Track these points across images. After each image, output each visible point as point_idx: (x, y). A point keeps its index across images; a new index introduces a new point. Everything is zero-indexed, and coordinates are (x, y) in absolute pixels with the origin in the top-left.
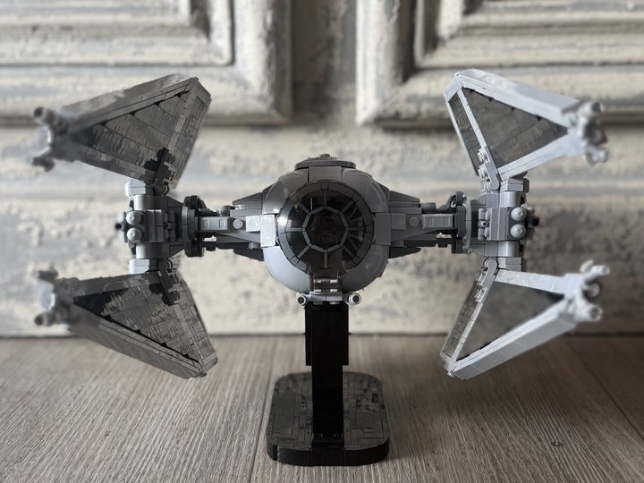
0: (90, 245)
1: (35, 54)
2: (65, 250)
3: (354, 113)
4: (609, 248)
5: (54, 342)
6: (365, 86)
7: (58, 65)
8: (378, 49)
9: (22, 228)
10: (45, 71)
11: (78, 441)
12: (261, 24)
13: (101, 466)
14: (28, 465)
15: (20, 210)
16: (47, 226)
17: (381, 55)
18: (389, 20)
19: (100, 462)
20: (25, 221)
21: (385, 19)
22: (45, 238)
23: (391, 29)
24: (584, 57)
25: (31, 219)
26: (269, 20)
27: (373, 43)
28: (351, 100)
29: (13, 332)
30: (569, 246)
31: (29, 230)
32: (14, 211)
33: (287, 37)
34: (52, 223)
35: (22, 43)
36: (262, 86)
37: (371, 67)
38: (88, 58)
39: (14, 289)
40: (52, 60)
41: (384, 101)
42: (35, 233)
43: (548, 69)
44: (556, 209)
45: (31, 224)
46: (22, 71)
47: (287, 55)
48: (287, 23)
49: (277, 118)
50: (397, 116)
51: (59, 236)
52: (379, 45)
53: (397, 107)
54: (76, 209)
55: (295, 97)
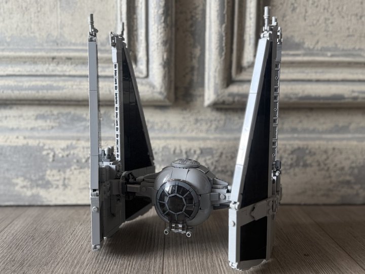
0: (78, 161)
1: (53, 71)
2: (65, 164)
3: (203, 101)
4: (319, 165)
5: (59, 208)
6: (209, 89)
7: (64, 76)
8: (215, 71)
9: (45, 153)
10: (57, 78)
11: (75, 255)
12: (161, 59)
13: (88, 267)
14: (51, 266)
15: (44, 145)
16: (57, 152)
17: (217, 75)
18: (221, 58)
19: (87, 265)
20: (47, 150)
21: (219, 58)
22: (56, 158)
23: (222, 62)
24: (308, 77)
25: (49, 149)
26: (165, 57)
27: (213, 69)
28: (202, 96)
29: (39, 203)
30: (301, 164)
31: (48, 154)
32: (41, 145)
33: (172, 65)
34: (60, 151)
35: (47, 65)
36: (161, 88)
37: (212, 80)
38: (78, 73)
39: (40, 182)
40: (62, 74)
41: (218, 95)
42: (51, 156)
43: (292, 83)
44: (296, 147)
45: (49, 151)
46: (47, 79)
47: (173, 74)
48: (173, 59)
49: (168, 103)
50: (224, 103)
51: (63, 157)
52: (216, 69)
53: (224, 98)
54: (71, 144)
55: (176, 93)
